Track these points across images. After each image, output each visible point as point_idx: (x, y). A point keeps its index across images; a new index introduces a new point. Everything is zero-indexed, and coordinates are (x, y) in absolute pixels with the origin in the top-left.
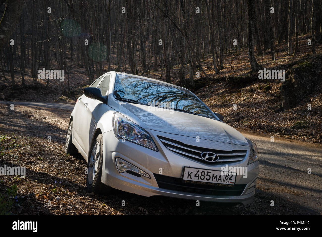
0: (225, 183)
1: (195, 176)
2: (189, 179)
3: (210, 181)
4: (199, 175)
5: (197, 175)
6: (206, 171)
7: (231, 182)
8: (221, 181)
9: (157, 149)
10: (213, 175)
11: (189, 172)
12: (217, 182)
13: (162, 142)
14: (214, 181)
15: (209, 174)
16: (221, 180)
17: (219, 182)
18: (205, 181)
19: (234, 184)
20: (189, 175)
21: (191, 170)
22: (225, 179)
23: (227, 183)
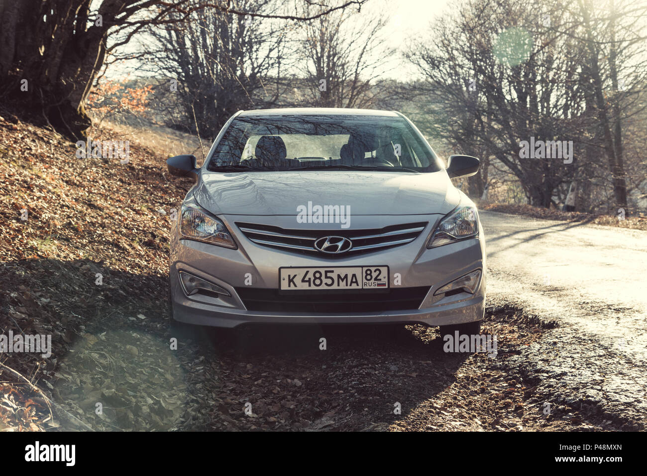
0: (368, 287)
1: (303, 281)
2: (292, 288)
3: (335, 287)
4: (310, 279)
5: (307, 279)
6: (323, 271)
7: (379, 285)
8: (358, 285)
9: (237, 246)
10: (339, 276)
11: (289, 276)
12: (349, 287)
13: (243, 232)
14: (343, 286)
15: (329, 275)
16: (356, 282)
17: (354, 286)
18: (323, 287)
19: (386, 287)
20: (291, 280)
21: (292, 272)
22: (365, 281)
23: (372, 287)
